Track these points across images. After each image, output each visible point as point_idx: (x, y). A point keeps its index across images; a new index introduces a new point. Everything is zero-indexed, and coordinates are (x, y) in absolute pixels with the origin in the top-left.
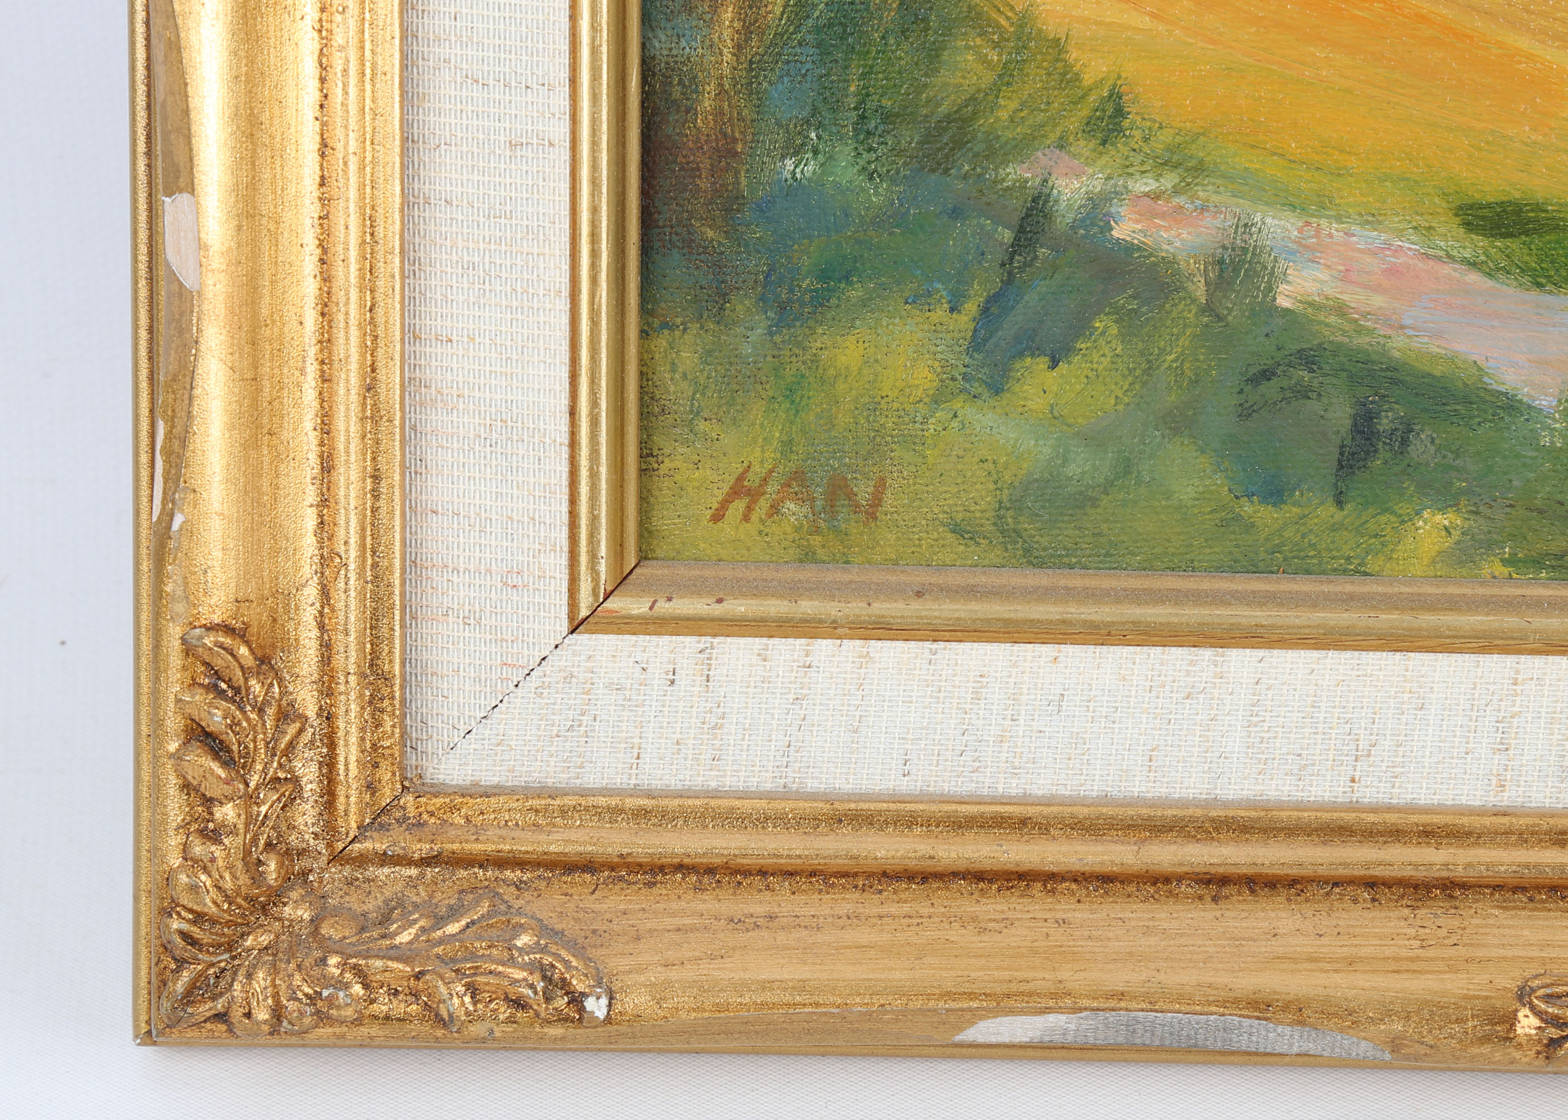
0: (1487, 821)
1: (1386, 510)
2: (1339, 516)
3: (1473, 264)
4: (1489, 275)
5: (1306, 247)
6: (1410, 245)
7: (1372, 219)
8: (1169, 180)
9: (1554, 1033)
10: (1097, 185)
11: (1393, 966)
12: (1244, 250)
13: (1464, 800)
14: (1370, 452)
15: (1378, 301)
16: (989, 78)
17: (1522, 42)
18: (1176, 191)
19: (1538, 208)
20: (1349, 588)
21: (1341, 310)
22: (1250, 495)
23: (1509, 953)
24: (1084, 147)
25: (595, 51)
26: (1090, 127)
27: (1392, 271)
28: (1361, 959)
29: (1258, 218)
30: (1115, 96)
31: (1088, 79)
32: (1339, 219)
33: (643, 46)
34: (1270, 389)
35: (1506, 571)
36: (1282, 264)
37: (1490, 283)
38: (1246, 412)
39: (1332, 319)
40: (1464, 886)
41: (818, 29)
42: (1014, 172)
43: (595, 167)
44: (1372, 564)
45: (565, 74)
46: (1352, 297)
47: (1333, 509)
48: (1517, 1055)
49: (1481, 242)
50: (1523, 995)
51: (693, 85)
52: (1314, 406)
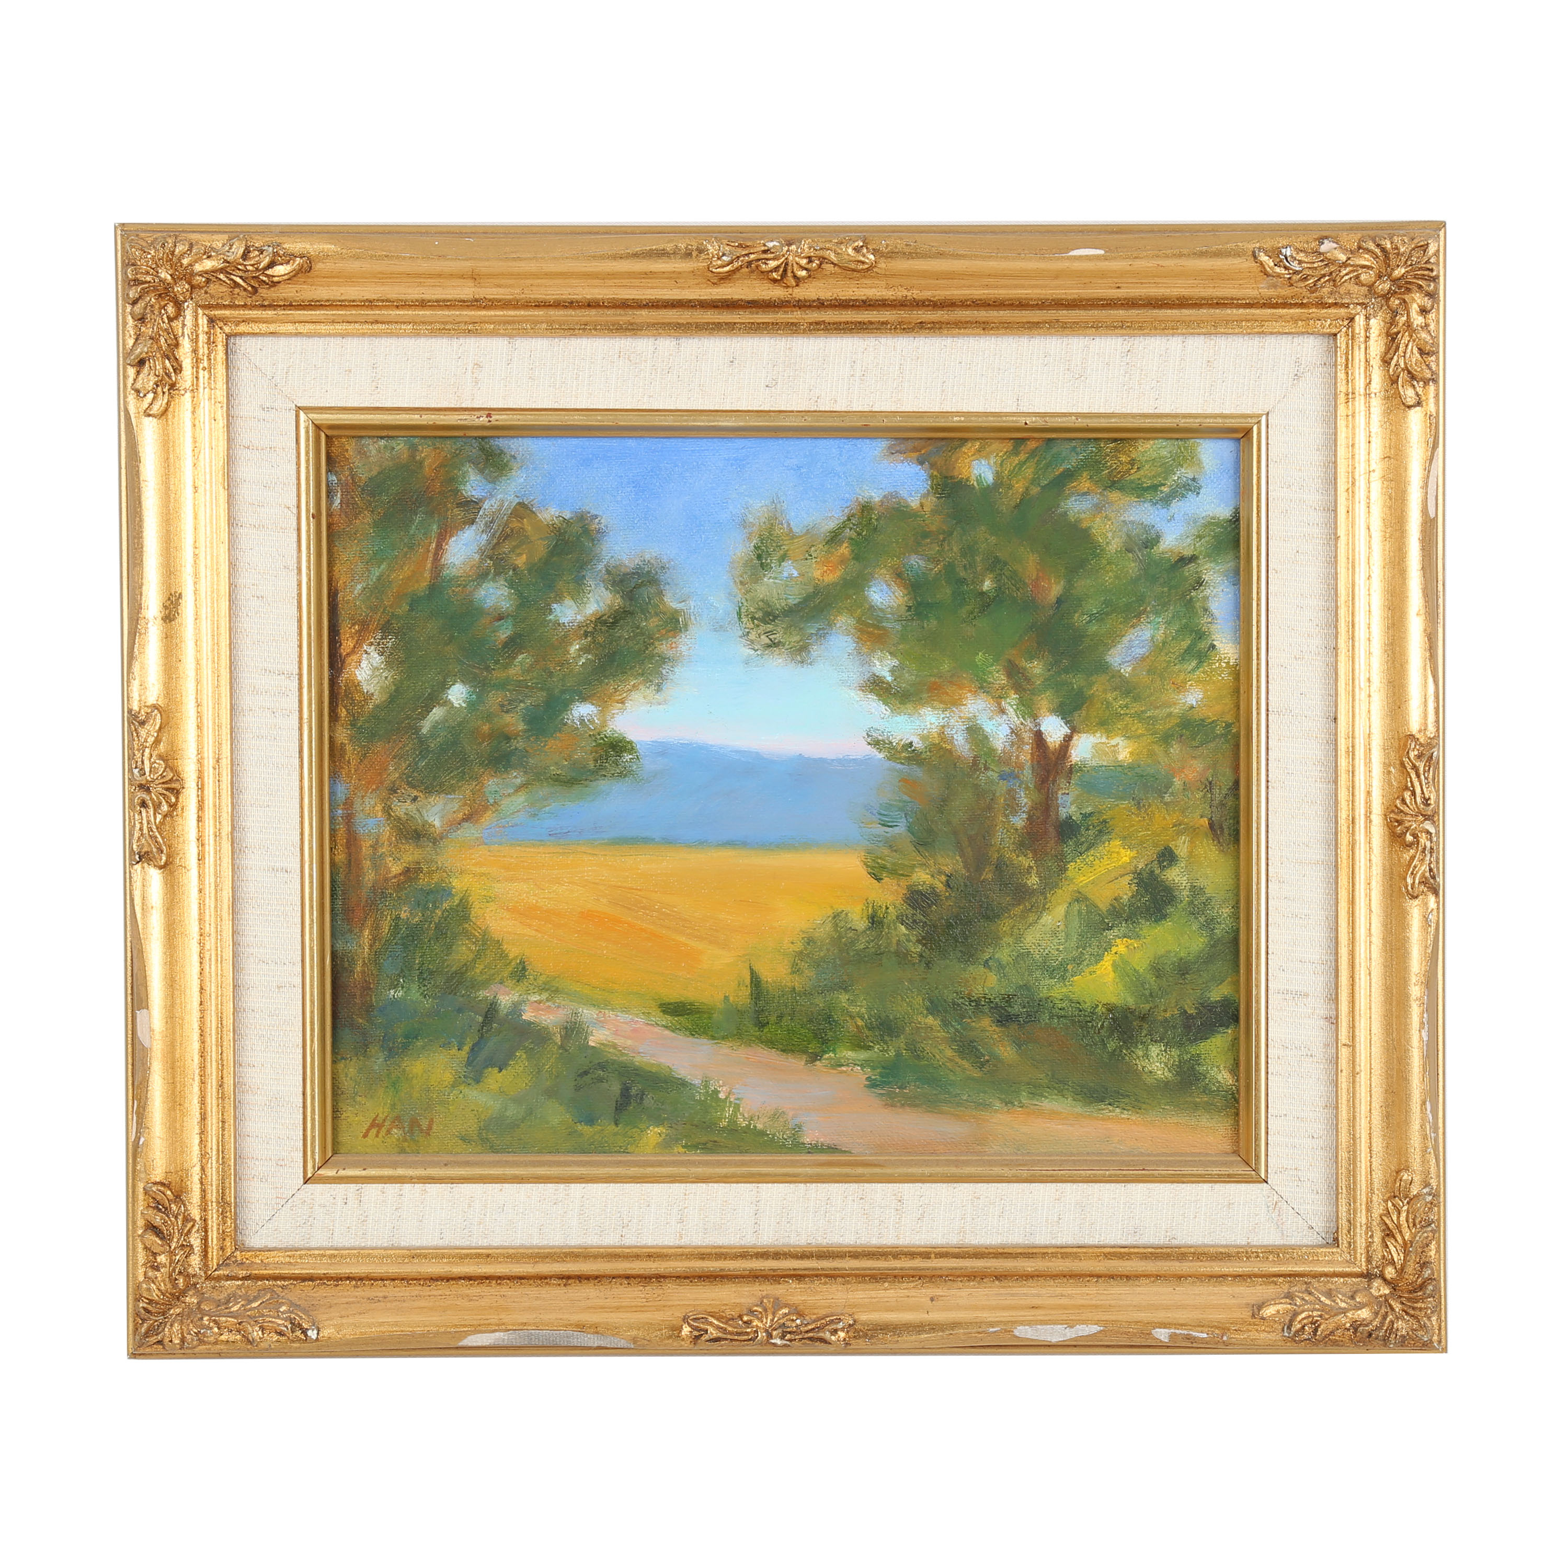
0: (673, 1250)
1: (635, 1127)
2: (616, 1129)
3: (666, 1027)
4: (673, 1031)
5: (600, 1021)
6: (641, 1020)
7: (626, 1010)
8: (545, 996)
9: (696, 1333)
10: (516, 998)
11: (634, 1309)
12: (575, 1023)
13: (666, 1243)
14: (629, 1103)
15: (629, 1042)
16: (471, 956)
17: (683, 939)
18: (548, 1000)
19: (691, 1004)
20: (620, 1158)
21: (615, 1046)
22: (580, 1122)
23: (682, 1303)
24: (510, 983)
25: (311, 949)
26: (513, 975)
27: (635, 1030)
28: (622, 1307)
29: (580, 1010)
30: (522, 962)
31: (511, 956)
32: (613, 1010)
33: (332, 946)
34: (587, 1079)
35: (683, 1150)
36: (591, 1029)
37: (673, 1034)
38: (578, 1088)
39: (611, 1050)
40: (664, 1277)
41: (402, 938)
42: (482, 994)
43: (312, 995)
44: (630, 1149)
45: (299, 958)
46: (619, 1041)
47: (614, 1127)
48: (683, 1343)
49: (669, 1018)
50: (685, 1319)
51: (353, 961)
52: (605, 1085)
